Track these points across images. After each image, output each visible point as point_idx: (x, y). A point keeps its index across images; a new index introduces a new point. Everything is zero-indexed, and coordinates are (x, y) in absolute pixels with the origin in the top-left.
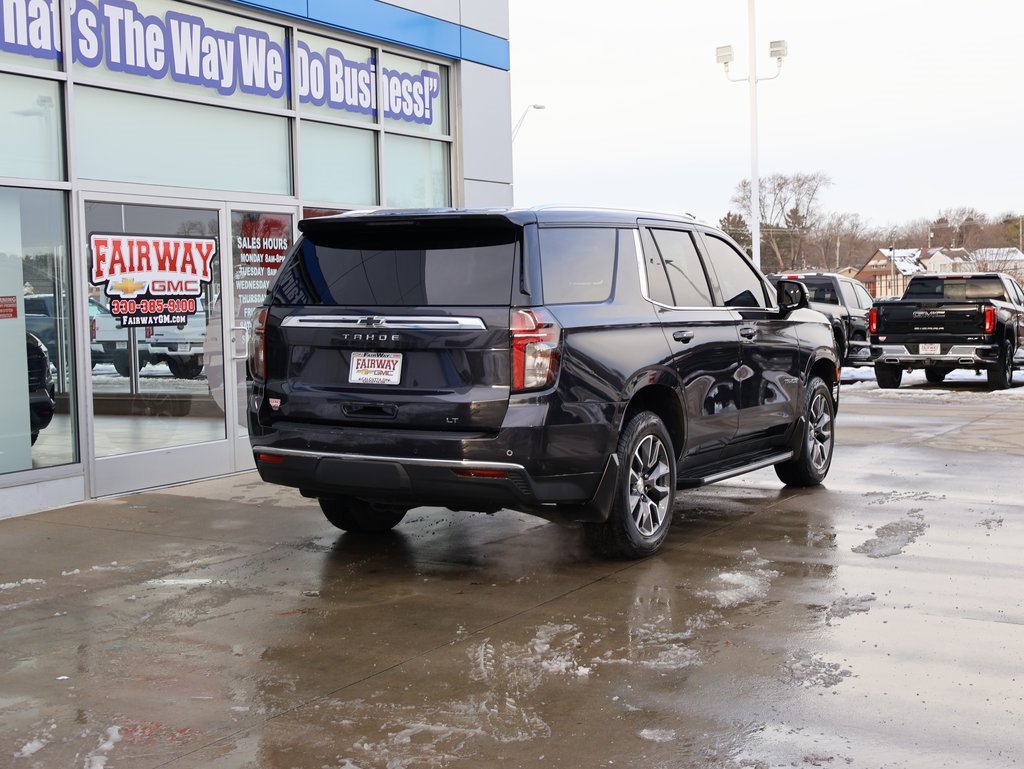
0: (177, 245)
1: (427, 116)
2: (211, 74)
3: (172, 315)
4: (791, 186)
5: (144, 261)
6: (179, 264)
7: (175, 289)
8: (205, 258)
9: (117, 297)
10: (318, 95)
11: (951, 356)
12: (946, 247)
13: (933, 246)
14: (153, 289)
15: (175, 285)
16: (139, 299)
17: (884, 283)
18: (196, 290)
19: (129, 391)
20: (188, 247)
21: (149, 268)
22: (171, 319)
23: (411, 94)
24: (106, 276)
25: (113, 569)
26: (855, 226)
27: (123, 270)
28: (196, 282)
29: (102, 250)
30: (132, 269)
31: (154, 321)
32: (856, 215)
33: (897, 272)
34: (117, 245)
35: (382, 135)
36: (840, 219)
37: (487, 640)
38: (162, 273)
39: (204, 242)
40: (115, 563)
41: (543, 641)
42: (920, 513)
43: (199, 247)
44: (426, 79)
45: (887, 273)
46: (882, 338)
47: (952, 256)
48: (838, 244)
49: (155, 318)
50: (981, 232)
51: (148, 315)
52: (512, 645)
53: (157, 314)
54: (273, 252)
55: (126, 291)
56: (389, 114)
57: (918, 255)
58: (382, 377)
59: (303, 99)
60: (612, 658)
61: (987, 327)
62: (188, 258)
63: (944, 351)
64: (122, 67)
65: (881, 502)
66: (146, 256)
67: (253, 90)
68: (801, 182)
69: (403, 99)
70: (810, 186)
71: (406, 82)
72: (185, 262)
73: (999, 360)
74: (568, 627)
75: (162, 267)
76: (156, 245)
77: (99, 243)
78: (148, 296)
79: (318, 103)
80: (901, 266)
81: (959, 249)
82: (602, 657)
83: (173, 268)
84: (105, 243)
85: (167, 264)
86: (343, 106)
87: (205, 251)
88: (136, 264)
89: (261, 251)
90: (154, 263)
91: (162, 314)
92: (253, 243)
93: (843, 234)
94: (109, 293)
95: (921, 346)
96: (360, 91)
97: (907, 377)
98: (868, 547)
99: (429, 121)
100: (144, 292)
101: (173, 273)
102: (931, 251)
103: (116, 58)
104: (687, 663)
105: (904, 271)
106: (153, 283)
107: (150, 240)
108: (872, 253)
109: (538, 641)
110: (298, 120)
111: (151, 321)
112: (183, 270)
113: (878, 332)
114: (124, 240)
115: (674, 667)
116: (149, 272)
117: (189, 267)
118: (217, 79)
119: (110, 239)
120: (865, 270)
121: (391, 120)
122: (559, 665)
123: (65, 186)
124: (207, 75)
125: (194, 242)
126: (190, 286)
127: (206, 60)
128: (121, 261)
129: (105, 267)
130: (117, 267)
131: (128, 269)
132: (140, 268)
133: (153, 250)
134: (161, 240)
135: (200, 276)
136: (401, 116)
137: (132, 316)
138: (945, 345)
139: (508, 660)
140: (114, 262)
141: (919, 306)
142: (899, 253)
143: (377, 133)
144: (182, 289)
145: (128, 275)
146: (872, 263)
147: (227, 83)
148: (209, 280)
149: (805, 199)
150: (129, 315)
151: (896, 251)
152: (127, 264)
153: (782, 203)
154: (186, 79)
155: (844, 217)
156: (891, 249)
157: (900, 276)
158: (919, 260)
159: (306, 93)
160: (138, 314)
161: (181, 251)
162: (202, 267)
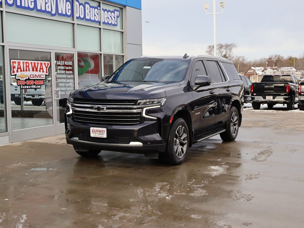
0: (38, 63)
1: (116, 24)
2: (49, 10)
3: (36, 85)
4: (224, 48)
5: (28, 68)
6: (39, 69)
7: (37, 77)
8: (47, 68)
9: (19, 80)
10: (82, 16)
11: (276, 100)
12: (271, 67)
13: (268, 66)
14: (30, 77)
15: (37, 76)
16: (26, 80)
17: (252, 78)
18: (44, 78)
19: (20, 110)
20: (41, 64)
21: (29, 70)
22: (36, 87)
23: (111, 17)
24: (16, 73)
25: (20, 165)
26: (243, 60)
27: (21, 71)
28: (44, 75)
29: (14, 64)
30: (24, 71)
31: (31, 87)
32: (244, 57)
33: (256, 74)
34: (19, 63)
35: (102, 29)
36: (239, 58)
37: (140, 187)
38: (33, 72)
39: (46, 62)
40: (20, 163)
41: (158, 187)
42: (271, 148)
43: (45, 64)
44: (115, 12)
45: (253, 74)
46: (255, 94)
47: (273, 69)
48: (238, 66)
49: (31, 86)
50: (282, 62)
51: (29, 85)
52: (148, 189)
53: (31, 85)
54: (68, 66)
55: (22, 78)
56: (104, 23)
57: (263, 69)
59: (77, 18)
60: (180, 192)
61: (287, 91)
62: (41, 68)
63: (274, 98)
64: (21, 7)
65: (259, 145)
66: (28, 66)
67: (61, 15)
68: (227, 46)
69: (108, 18)
70: (230, 48)
71: (109, 13)
72: (40, 69)
73: (290, 101)
74: (165, 183)
75: (33, 70)
76: (31, 63)
77: (13, 62)
78: (29, 79)
79: (82, 19)
80: (258, 72)
81: (275, 67)
82: (177, 192)
83: (37, 70)
84: (15, 62)
85: (35, 69)
86: (90, 20)
87: (47, 65)
88: (25, 69)
89: (64, 65)
90: (31, 69)
91: (33, 85)
92: (62, 63)
93: (240, 62)
94: (16, 78)
95: (267, 97)
96: (95, 15)
97: (262, 106)
98: (256, 158)
99: (116, 25)
100: (27, 78)
101: (36, 72)
102: (267, 68)
103: (19, 4)
104: (204, 194)
105: (259, 74)
106: (30, 75)
107: (29, 62)
108: (249, 68)
109: (156, 188)
110: (76, 24)
111: (30, 87)
112: (40, 71)
113: (254, 92)
114: (21, 61)
115: (199, 195)
116: (29, 72)
117: (41, 70)
118: (51, 11)
119: (17, 61)
120: (247, 73)
121: (105, 25)
122: (163, 194)
123: (3, 44)
124: (47, 10)
125: (43, 62)
126: (42, 76)
127: (47, 5)
128: (20, 68)
129: (15, 70)
130: (19, 70)
131: (22, 71)
132: (26, 70)
133: (30, 65)
134: (33, 62)
135: (45, 73)
136: (108, 23)
137: (24, 85)
138: (274, 96)
139: (147, 194)
140: (18, 68)
141: (266, 84)
142: (257, 68)
143: (100, 29)
144: (39, 77)
145: (23, 73)
146: (249, 71)
147: (53, 12)
148: (48, 74)
149: (228, 51)
150: (23, 85)
151: (256, 68)
152: (22, 69)
153: (221, 52)
154: (41, 11)
155: (240, 57)
156: (255, 67)
157: (257, 75)
158: (263, 71)
159: (78, 16)
160: (26, 85)
161: (39, 65)
162: (46, 70)
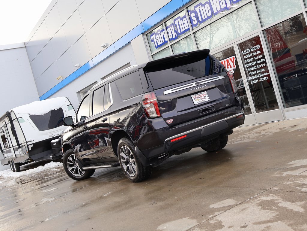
0: (225, 61)
6: (226, 66)
8: (233, 62)
18: (233, 72)
20: (228, 61)
28: (232, 70)
43: (231, 59)
54: (255, 51)
58: (203, 100)
62: (228, 64)
87: (232, 60)
89: (251, 52)
92: (247, 51)
112: (228, 68)
117: (229, 66)
135: (233, 68)
148: (236, 68)
161: (226, 62)
162: (233, 65)
